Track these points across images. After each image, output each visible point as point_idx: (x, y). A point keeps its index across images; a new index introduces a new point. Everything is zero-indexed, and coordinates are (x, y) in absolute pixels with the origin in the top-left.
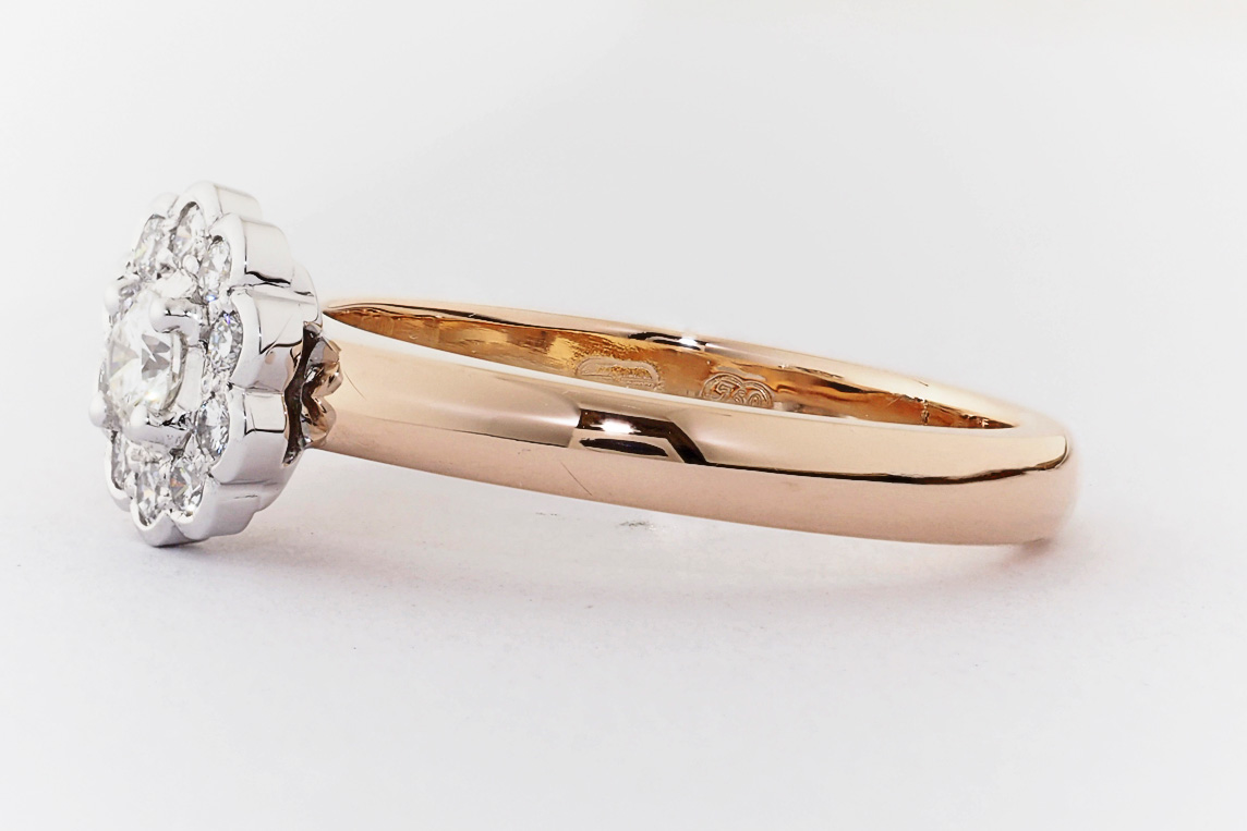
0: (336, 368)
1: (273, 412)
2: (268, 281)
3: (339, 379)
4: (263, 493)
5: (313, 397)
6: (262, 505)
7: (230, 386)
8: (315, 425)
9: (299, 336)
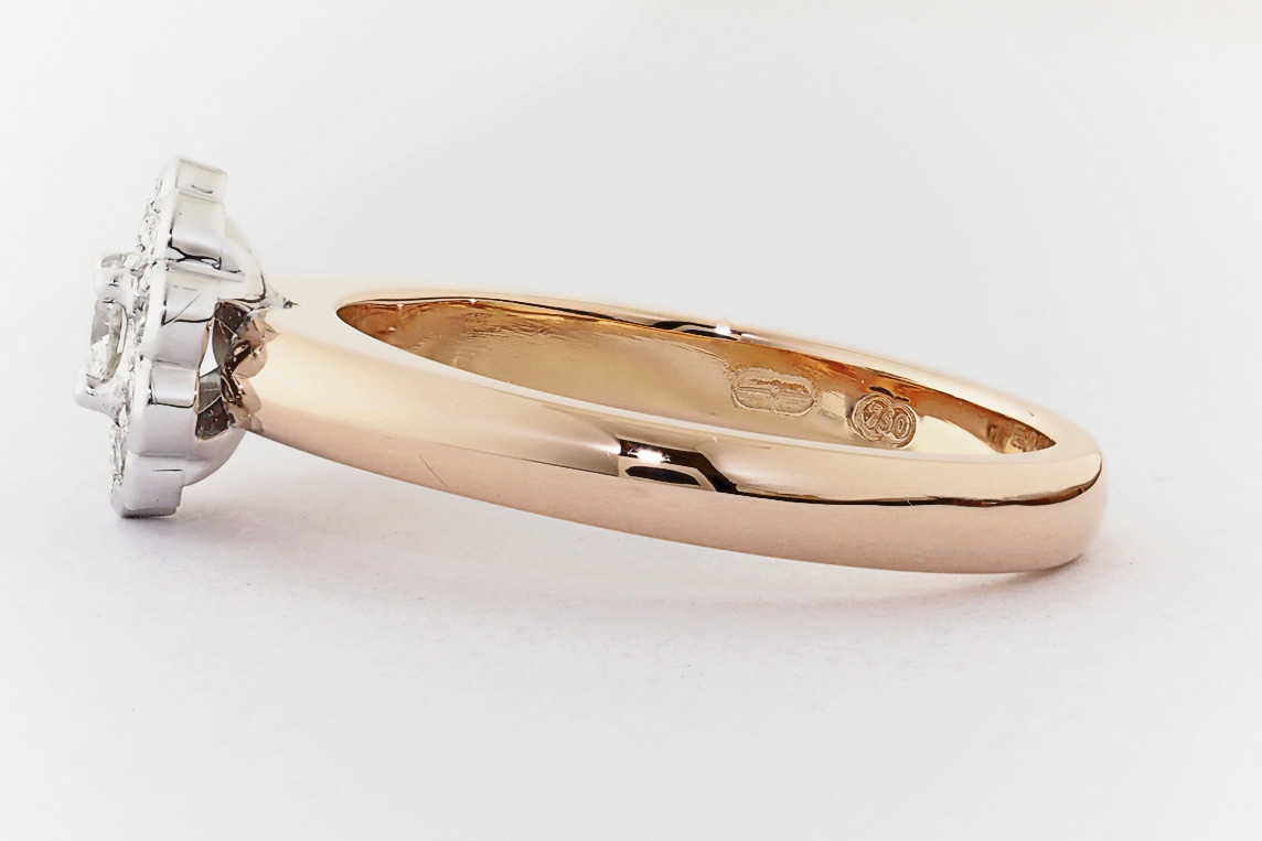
0: (259, 347)
2: (189, 257)
3: (262, 358)
4: (192, 469)
5: (235, 375)
6: (189, 481)
8: (240, 406)
9: (209, 312)
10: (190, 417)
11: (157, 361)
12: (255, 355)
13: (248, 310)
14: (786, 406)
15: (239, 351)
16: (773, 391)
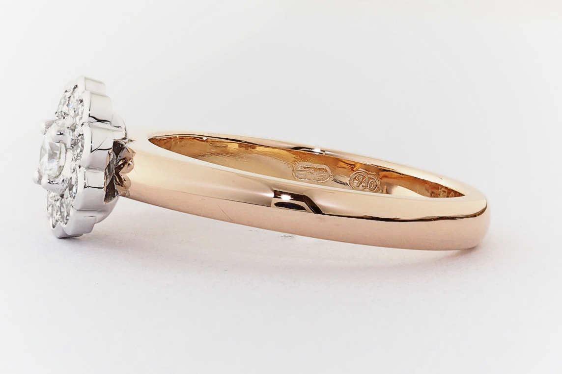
0: (131, 160)
1: (100, 179)
2: (99, 121)
3: (132, 165)
4: (99, 216)
5: (120, 173)
6: (97, 221)
7: (80, 167)
8: (122, 186)
9: (111, 145)
10: (103, 192)
11: (88, 168)
12: (129, 164)
13: (124, 144)
14: (318, 178)
15: (121, 162)
16: (311, 171)
